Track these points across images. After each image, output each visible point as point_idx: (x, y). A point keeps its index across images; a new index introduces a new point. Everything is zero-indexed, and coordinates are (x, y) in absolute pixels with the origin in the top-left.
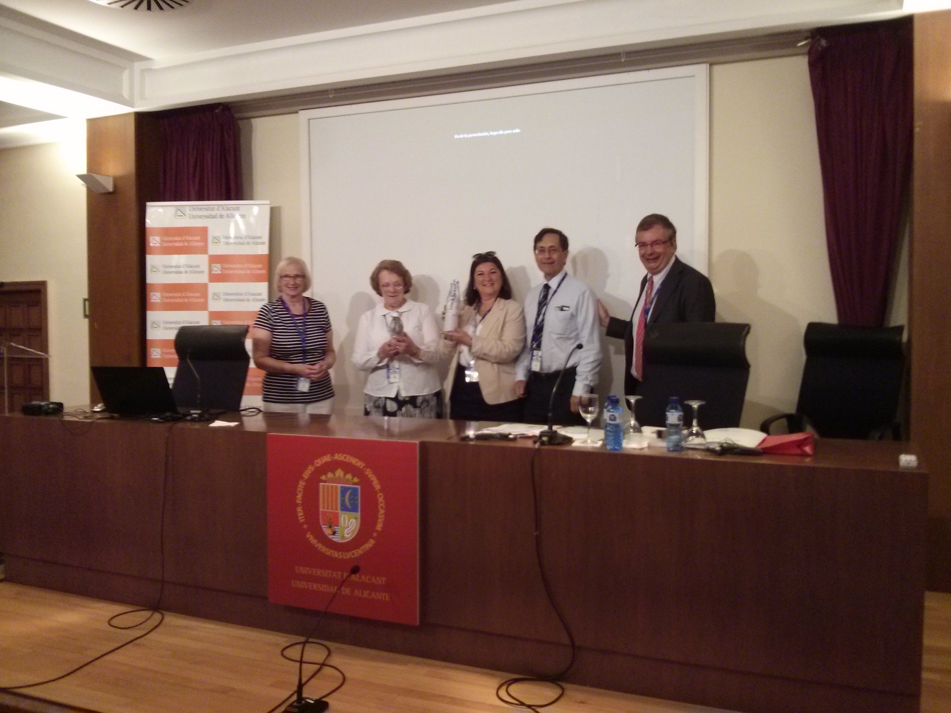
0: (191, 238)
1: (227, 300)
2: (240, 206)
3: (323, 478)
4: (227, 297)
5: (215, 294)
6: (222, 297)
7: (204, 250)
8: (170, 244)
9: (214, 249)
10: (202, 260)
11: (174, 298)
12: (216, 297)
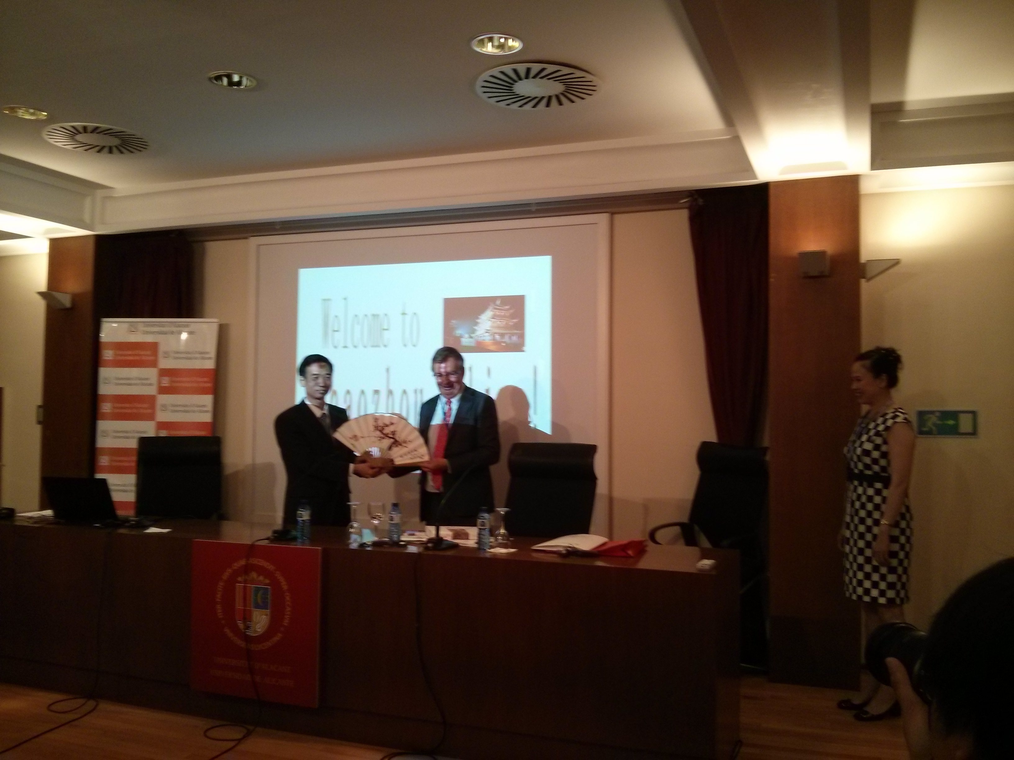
0: (142, 353)
1: (174, 411)
2: (189, 323)
3: (240, 579)
4: (174, 408)
5: (162, 406)
6: (170, 408)
7: (154, 364)
8: (123, 358)
9: (164, 363)
10: (151, 373)
11: (125, 408)
12: (163, 408)
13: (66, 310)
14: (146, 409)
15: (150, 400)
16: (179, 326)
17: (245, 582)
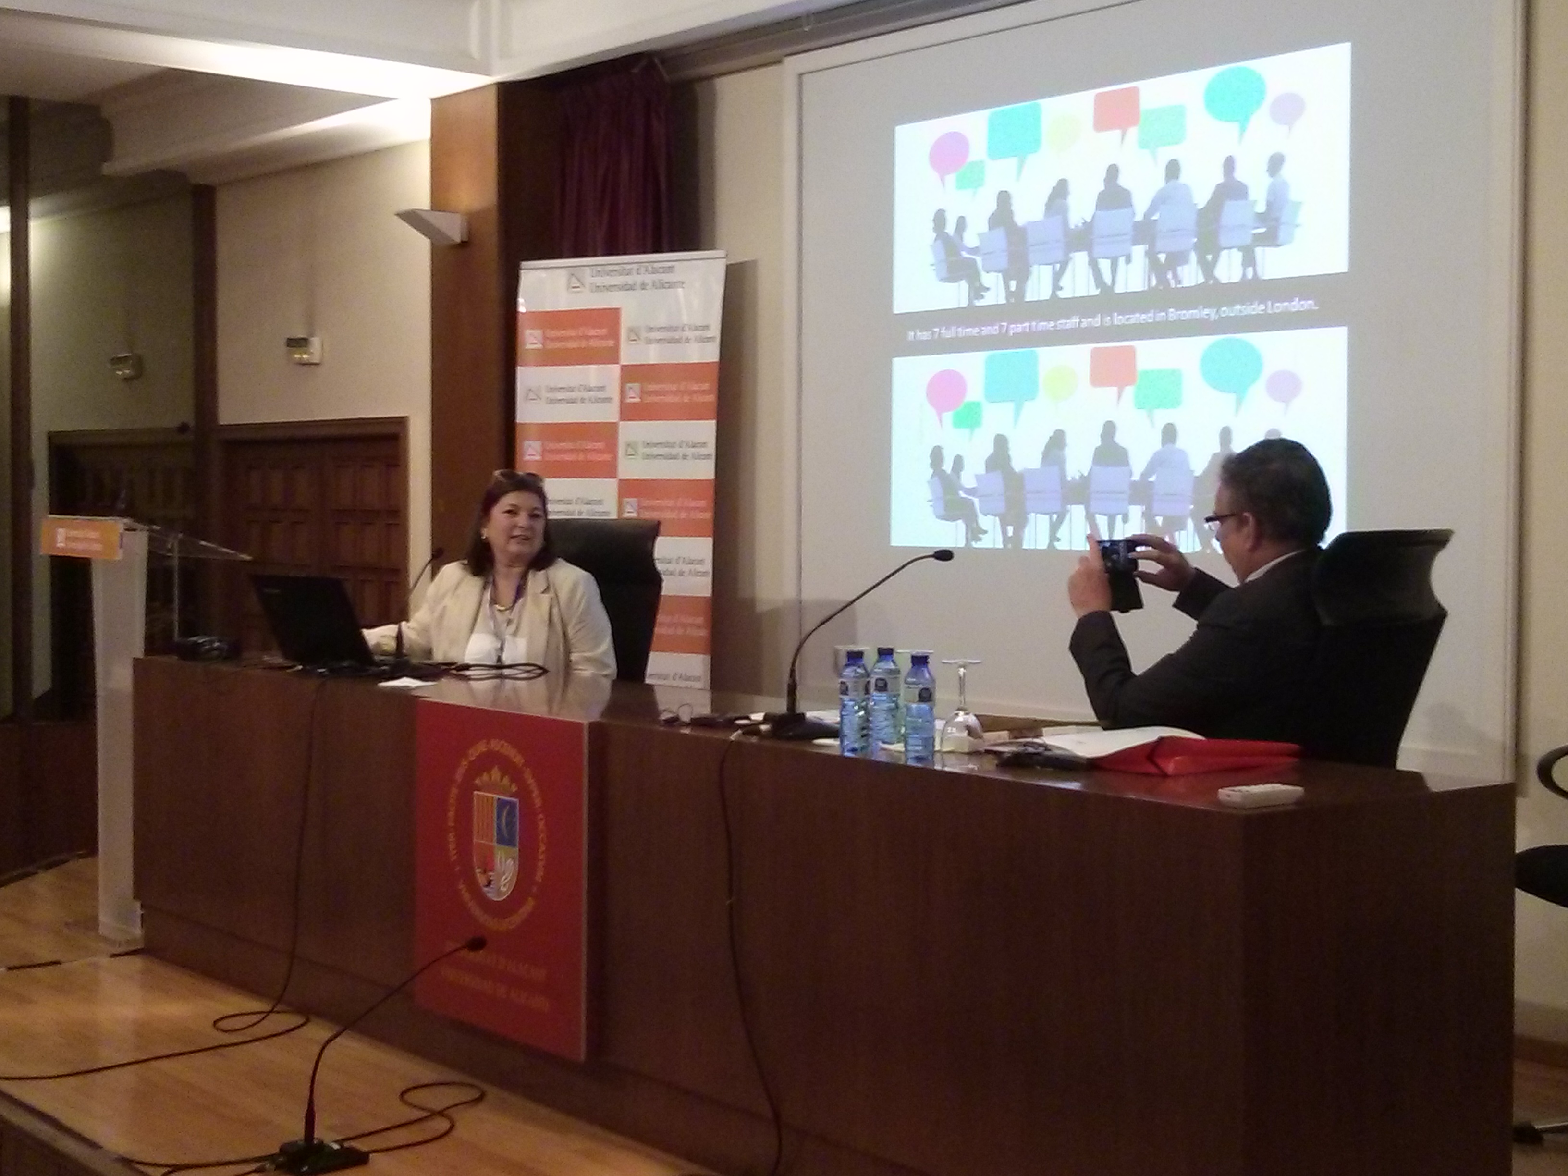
0: (592, 332)
1: (648, 457)
2: (673, 263)
4: (648, 451)
5: (629, 445)
6: (642, 450)
7: (611, 356)
8: (559, 345)
9: (629, 354)
10: (609, 376)
12: (630, 451)
14: (598, 451)
15: (608, 434)
16: (655, 271)
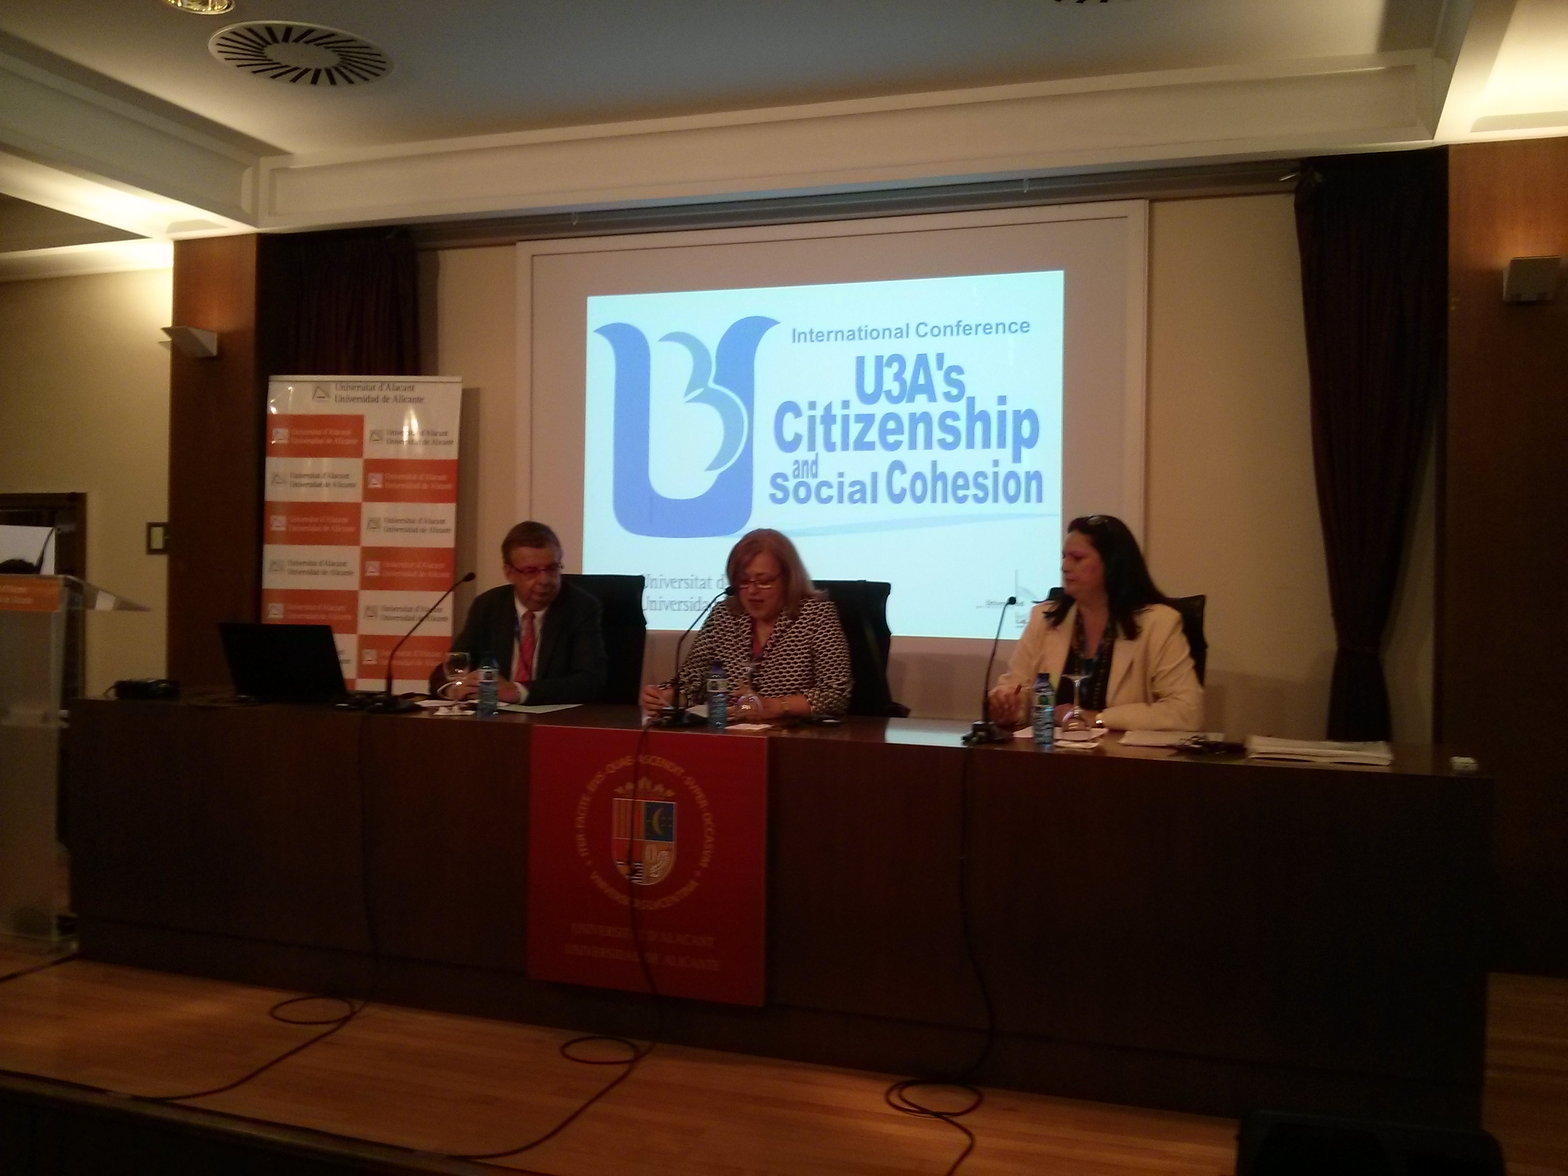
1: (390, 530)
2: (415, 384)
3: (619, 790)
4: (390, 525)
5: (371, 520)
6: (383, 524)
7: (357, 451)
8: (305, 441)
9: (373, 450)
10: (353, 467)
11: (307, 524)
12: (372, 525)
13: (210, 359)
14: (342, 525)
15: (353, 512)
16: (398, 389)
17: (635, 794)
